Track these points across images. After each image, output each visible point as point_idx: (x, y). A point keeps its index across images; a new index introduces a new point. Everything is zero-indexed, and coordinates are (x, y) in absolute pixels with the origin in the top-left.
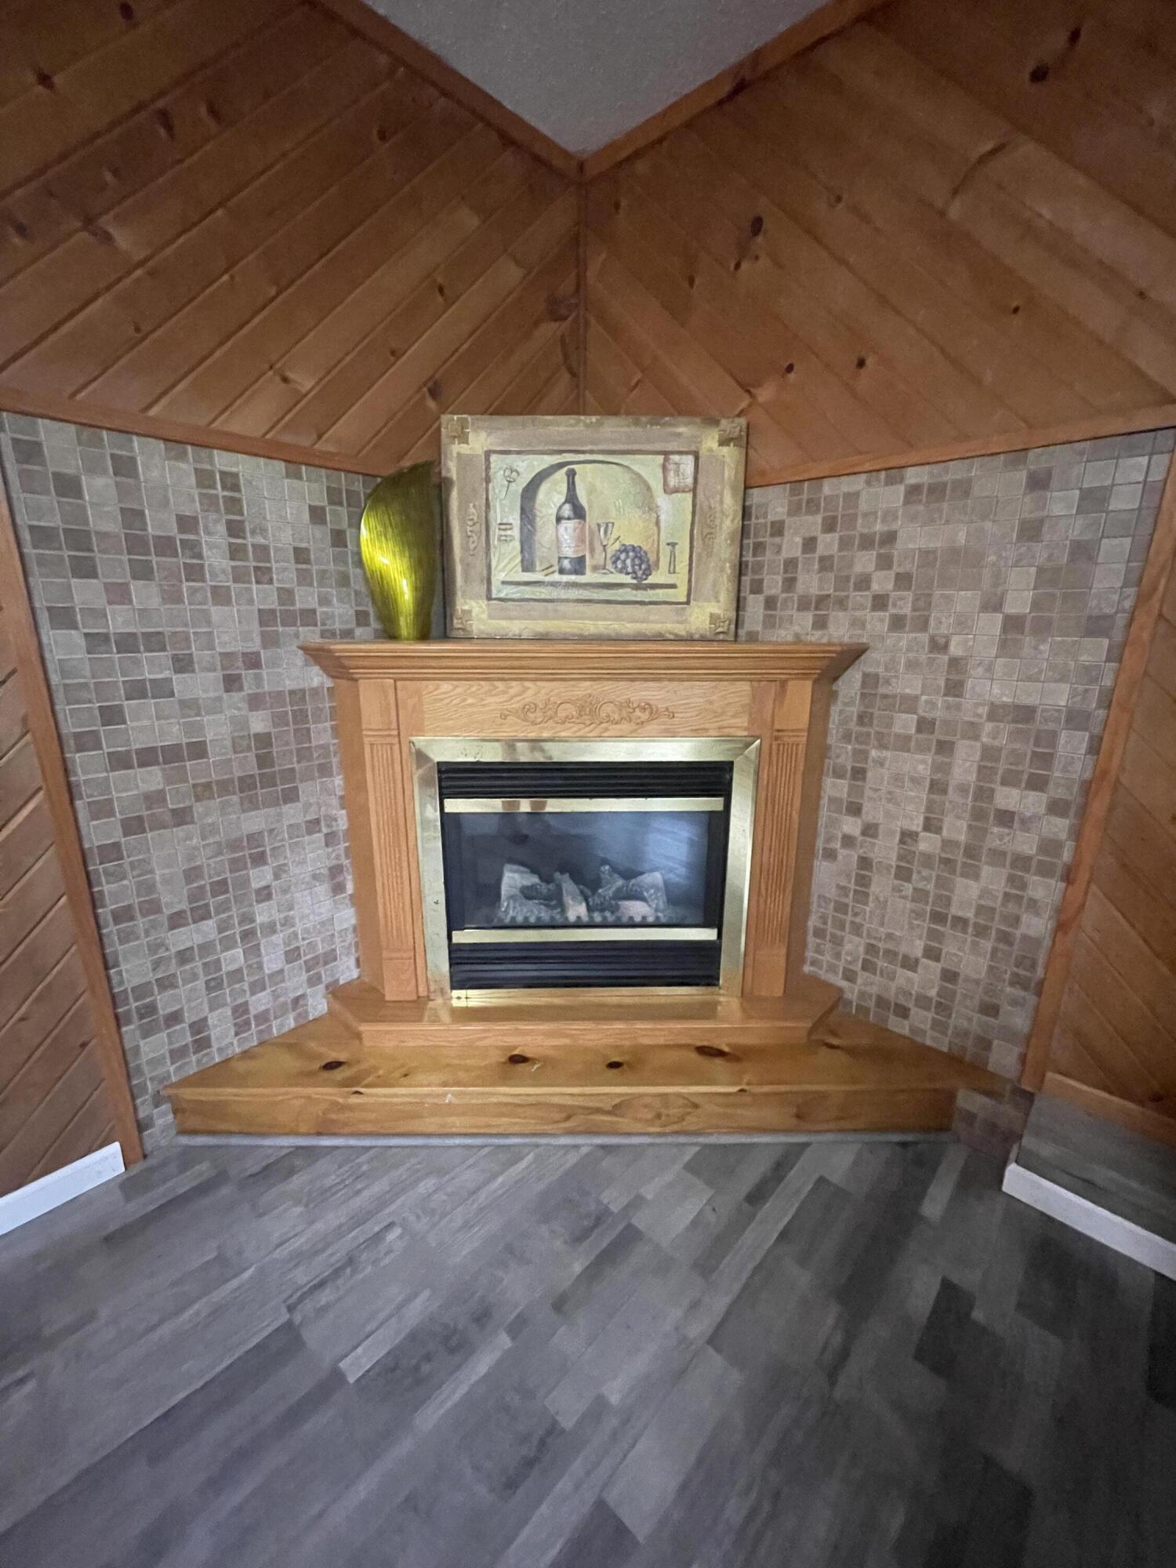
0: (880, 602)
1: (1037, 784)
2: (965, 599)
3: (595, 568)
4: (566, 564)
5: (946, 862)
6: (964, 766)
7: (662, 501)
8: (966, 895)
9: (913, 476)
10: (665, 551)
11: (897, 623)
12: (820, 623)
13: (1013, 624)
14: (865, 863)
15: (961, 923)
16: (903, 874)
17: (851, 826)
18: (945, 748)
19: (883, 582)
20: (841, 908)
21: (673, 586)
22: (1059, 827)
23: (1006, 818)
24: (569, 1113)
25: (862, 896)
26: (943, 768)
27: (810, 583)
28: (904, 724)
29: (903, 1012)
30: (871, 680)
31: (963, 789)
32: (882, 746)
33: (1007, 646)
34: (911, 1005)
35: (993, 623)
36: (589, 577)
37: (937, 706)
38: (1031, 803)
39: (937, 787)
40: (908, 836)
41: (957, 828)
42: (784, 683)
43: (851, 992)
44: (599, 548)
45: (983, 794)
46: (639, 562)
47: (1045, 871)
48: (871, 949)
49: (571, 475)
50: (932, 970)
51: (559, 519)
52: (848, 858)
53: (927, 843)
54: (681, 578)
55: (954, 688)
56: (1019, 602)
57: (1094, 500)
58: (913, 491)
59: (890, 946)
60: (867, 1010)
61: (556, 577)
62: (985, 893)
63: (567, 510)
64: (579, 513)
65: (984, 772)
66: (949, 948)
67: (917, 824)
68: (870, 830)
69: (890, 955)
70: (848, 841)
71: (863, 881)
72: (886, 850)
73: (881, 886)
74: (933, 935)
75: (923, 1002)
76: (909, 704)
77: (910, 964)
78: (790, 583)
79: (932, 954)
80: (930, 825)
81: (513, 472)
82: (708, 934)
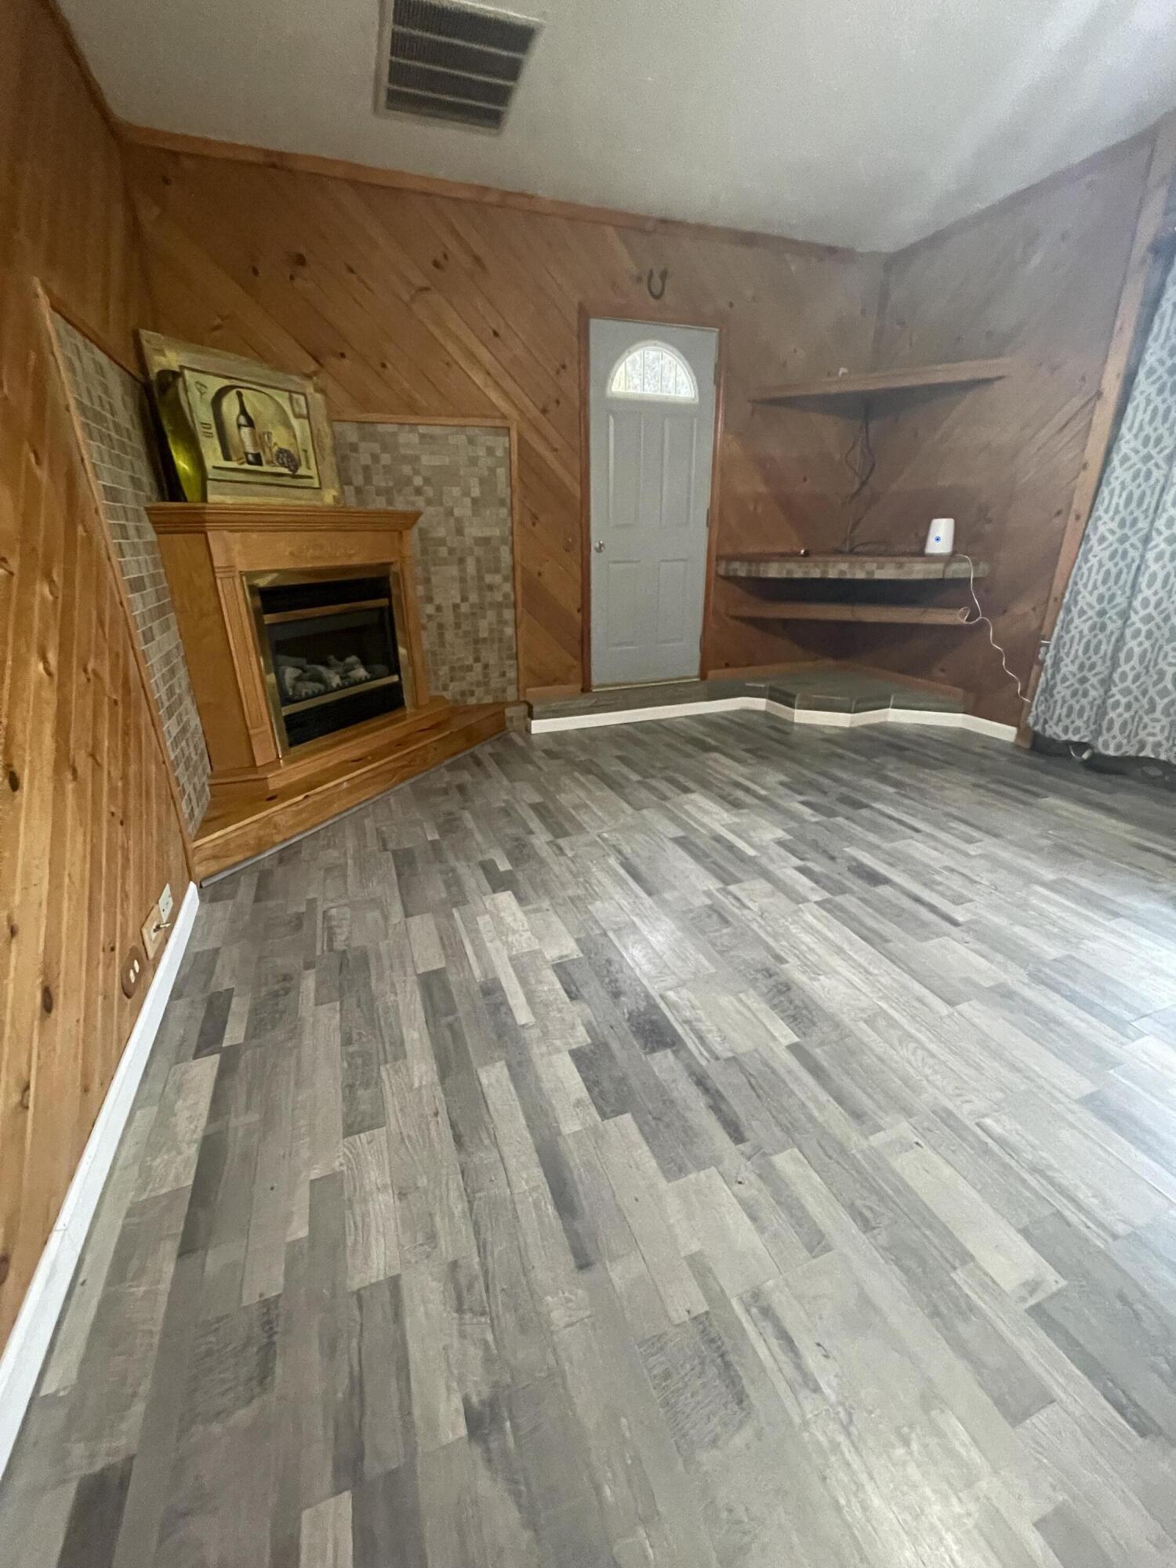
0: (418, 491)
1: (497, 571)
2: (456, 491)
3: (269, 463)
4: (250, 457)
5: (473, 614)
6: (471, 568)
7: (295, 422)
8: (484, 628)
9: (422, 429)
10: (302, 454)
11: (429, 502)
12: (390, 502)
13: (475, 501)
14: (441, 626)
15: (484, 640)
16: (458, 626)
17: (430, 609)
18: (462, 561)
19: (418, 481)
20: (434, 654)
21: (310, 477)
22: (507, 587)
23: (491, 588)
24: (394, 772)
25: (442, 644)
26: (463, 570)
27: (379, 481)
28: (443, 551)
29: (472, 693)
30: (422, 532)
31: (473, 578)
32: (435, 565)
33: (476, 512)
34: (474, 688)
35: (467, 501)
36: (265, 468)
37: (453, 541)
38: (497, 579)
39: (463, 580)
40: (456, 607)
41: (473, 597)
42: (401, 533)
43: (447, 695)
44: (267, 450)
45: (481, 578)
46: (289, 459)
47: (507, 606)
48: (452, 669)
49: (240, 395)
50: (478, 667)
51: (239, 426)
52: (432, 626)
53: (464, 608)
54: (313, 472)
55: (460, 532)
56: (476, 492)
57: (490, 451)
58: (423, 436)
59: (460, 664)
60: (456, 701)
61: (247, 466)
62: (490, 624)
63: (243, 420)
64: (250, 423)
65: (479, 570)
66: (483, 654)
67: (458, 601)
68: (439, 609)
69: (461, 668)
70: (430, 617)
71: (441, 636)
72: (448, 617)
73: (449, 636)
74: (476, 651)
75: (478, 684)
76: (442, 542)
77: (470, 669)
78: (368, 479)
79: (477, 660)
80: (464, 599)
81: (201, 386)
82: (395, 678)
